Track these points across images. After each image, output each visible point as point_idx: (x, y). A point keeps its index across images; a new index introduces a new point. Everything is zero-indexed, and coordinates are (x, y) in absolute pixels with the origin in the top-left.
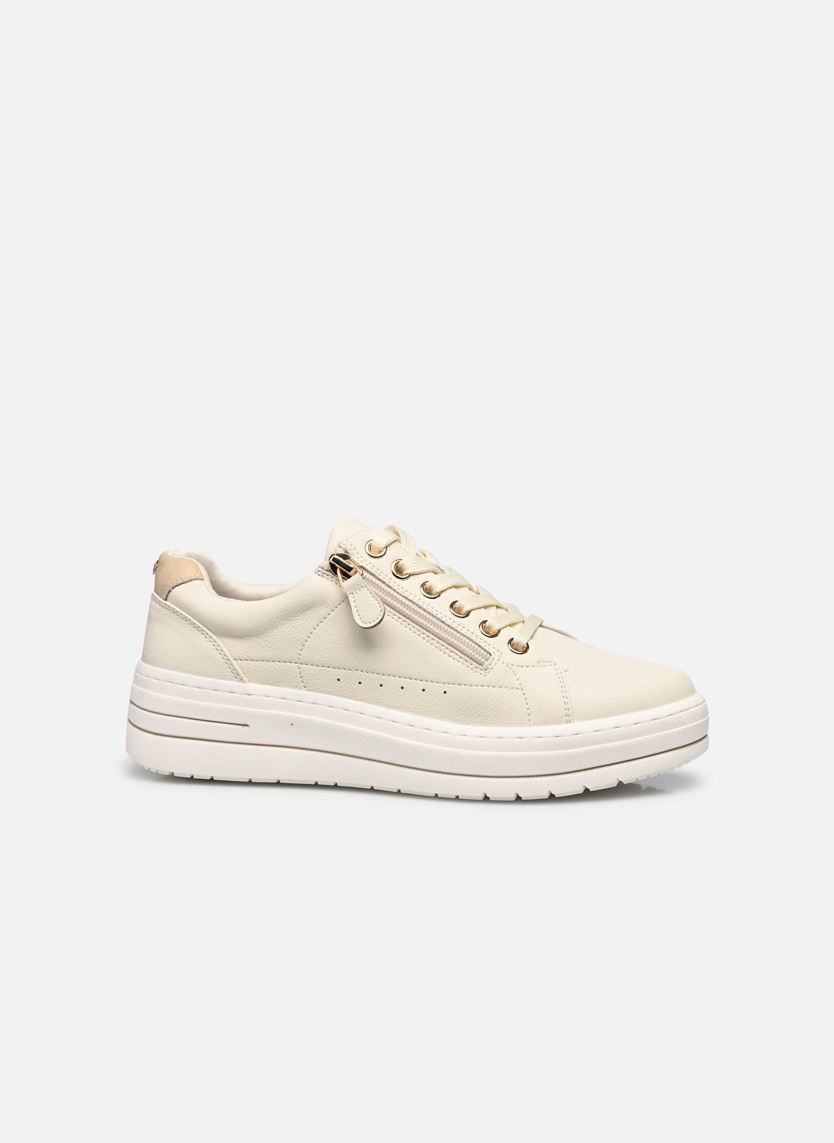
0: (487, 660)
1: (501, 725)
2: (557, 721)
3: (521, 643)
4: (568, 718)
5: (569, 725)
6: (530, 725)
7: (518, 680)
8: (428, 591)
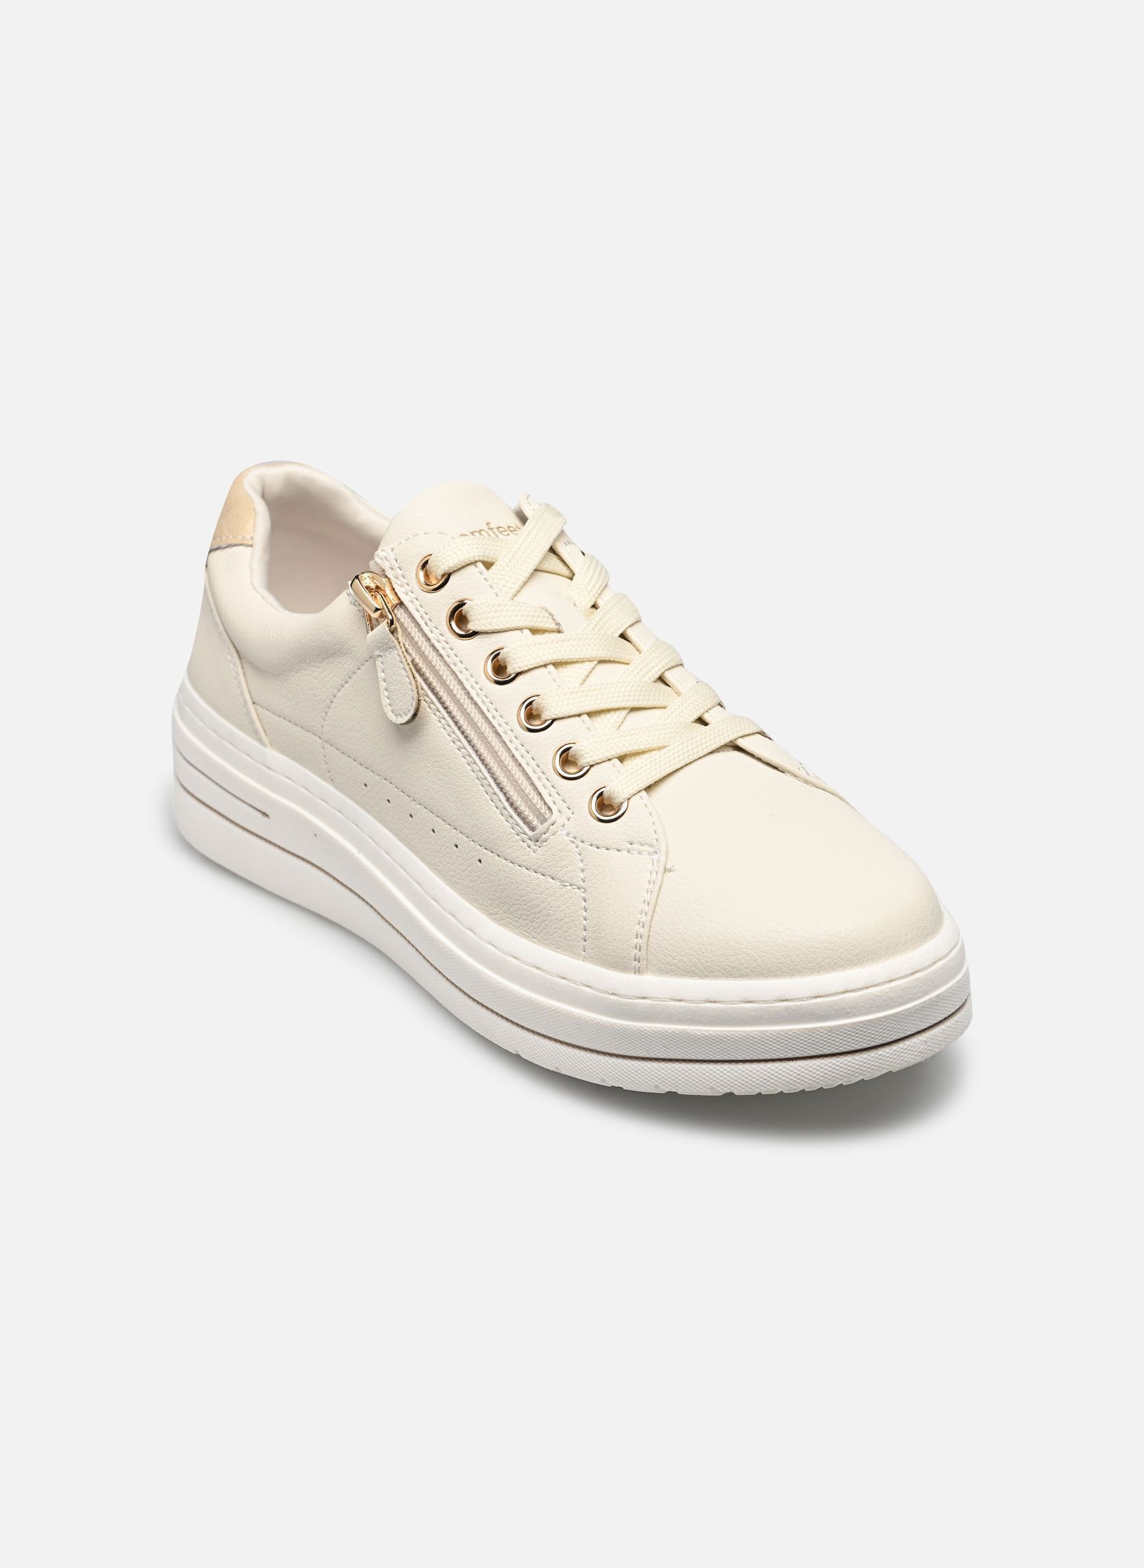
0: (544, 820)
1: (546, 944)
2: (619, 964)
3: (615, 799)
4: (636, 964)
5: (637, 977)
6: (584, 958)
7: (583, 871)
8: (501, 672)
